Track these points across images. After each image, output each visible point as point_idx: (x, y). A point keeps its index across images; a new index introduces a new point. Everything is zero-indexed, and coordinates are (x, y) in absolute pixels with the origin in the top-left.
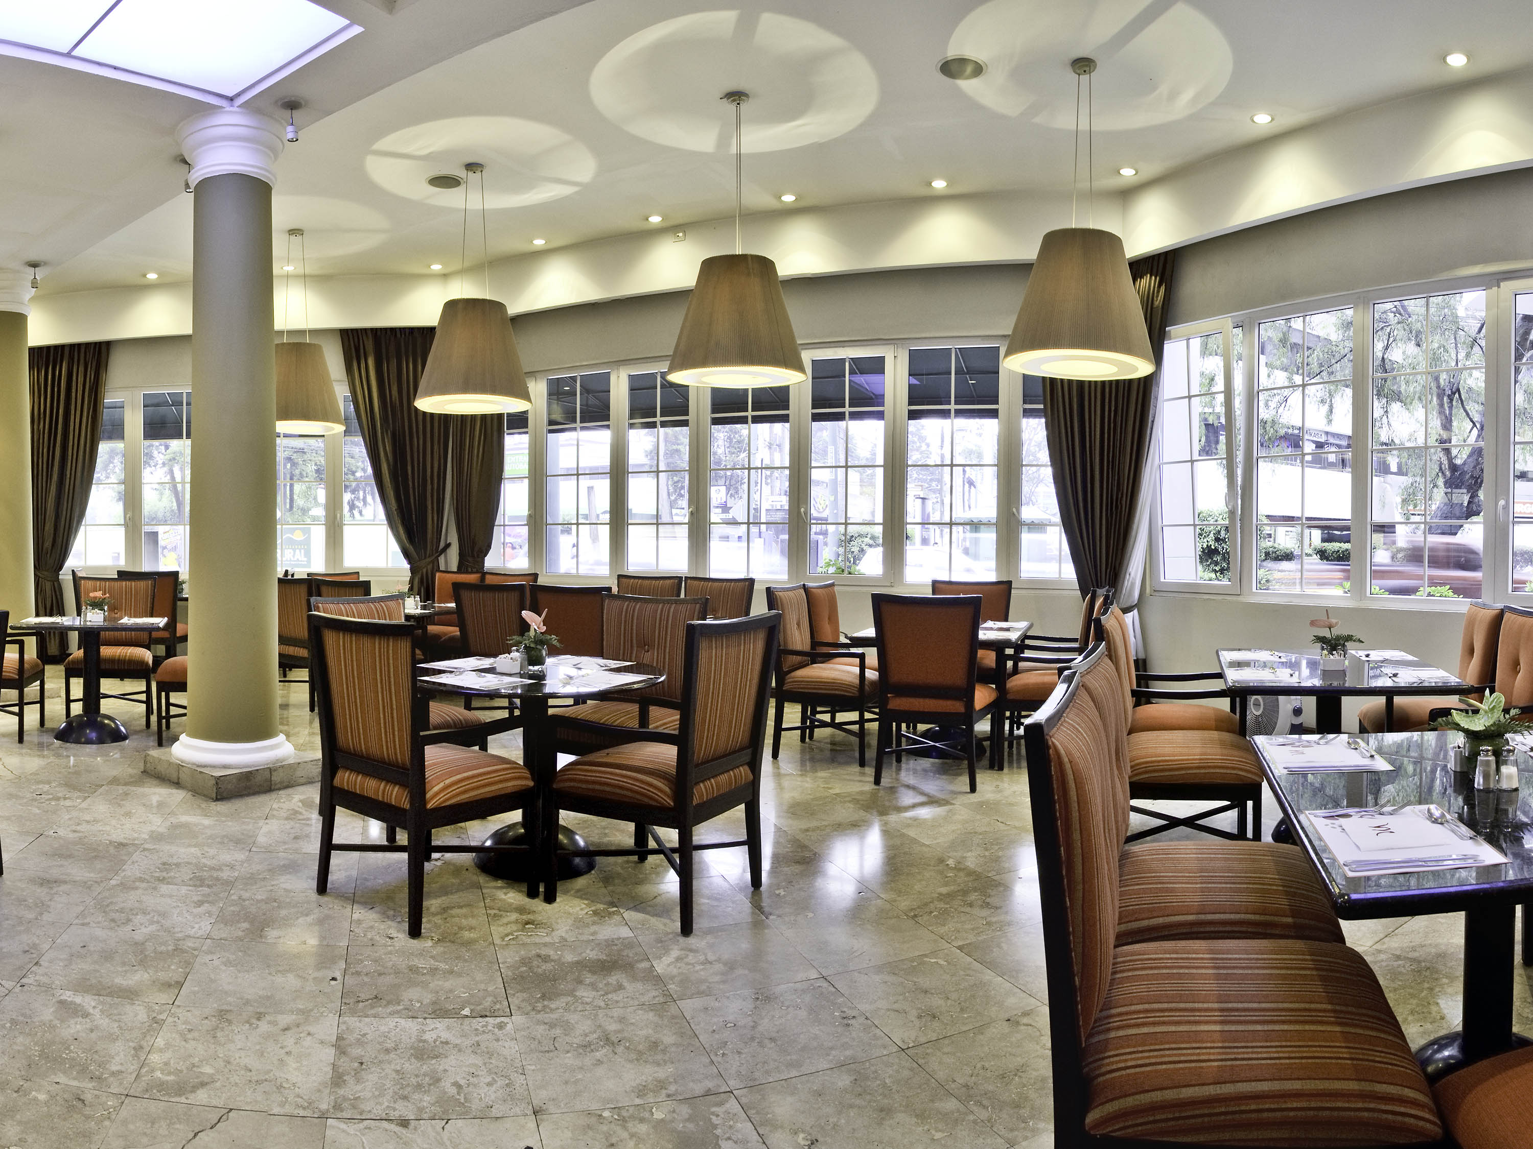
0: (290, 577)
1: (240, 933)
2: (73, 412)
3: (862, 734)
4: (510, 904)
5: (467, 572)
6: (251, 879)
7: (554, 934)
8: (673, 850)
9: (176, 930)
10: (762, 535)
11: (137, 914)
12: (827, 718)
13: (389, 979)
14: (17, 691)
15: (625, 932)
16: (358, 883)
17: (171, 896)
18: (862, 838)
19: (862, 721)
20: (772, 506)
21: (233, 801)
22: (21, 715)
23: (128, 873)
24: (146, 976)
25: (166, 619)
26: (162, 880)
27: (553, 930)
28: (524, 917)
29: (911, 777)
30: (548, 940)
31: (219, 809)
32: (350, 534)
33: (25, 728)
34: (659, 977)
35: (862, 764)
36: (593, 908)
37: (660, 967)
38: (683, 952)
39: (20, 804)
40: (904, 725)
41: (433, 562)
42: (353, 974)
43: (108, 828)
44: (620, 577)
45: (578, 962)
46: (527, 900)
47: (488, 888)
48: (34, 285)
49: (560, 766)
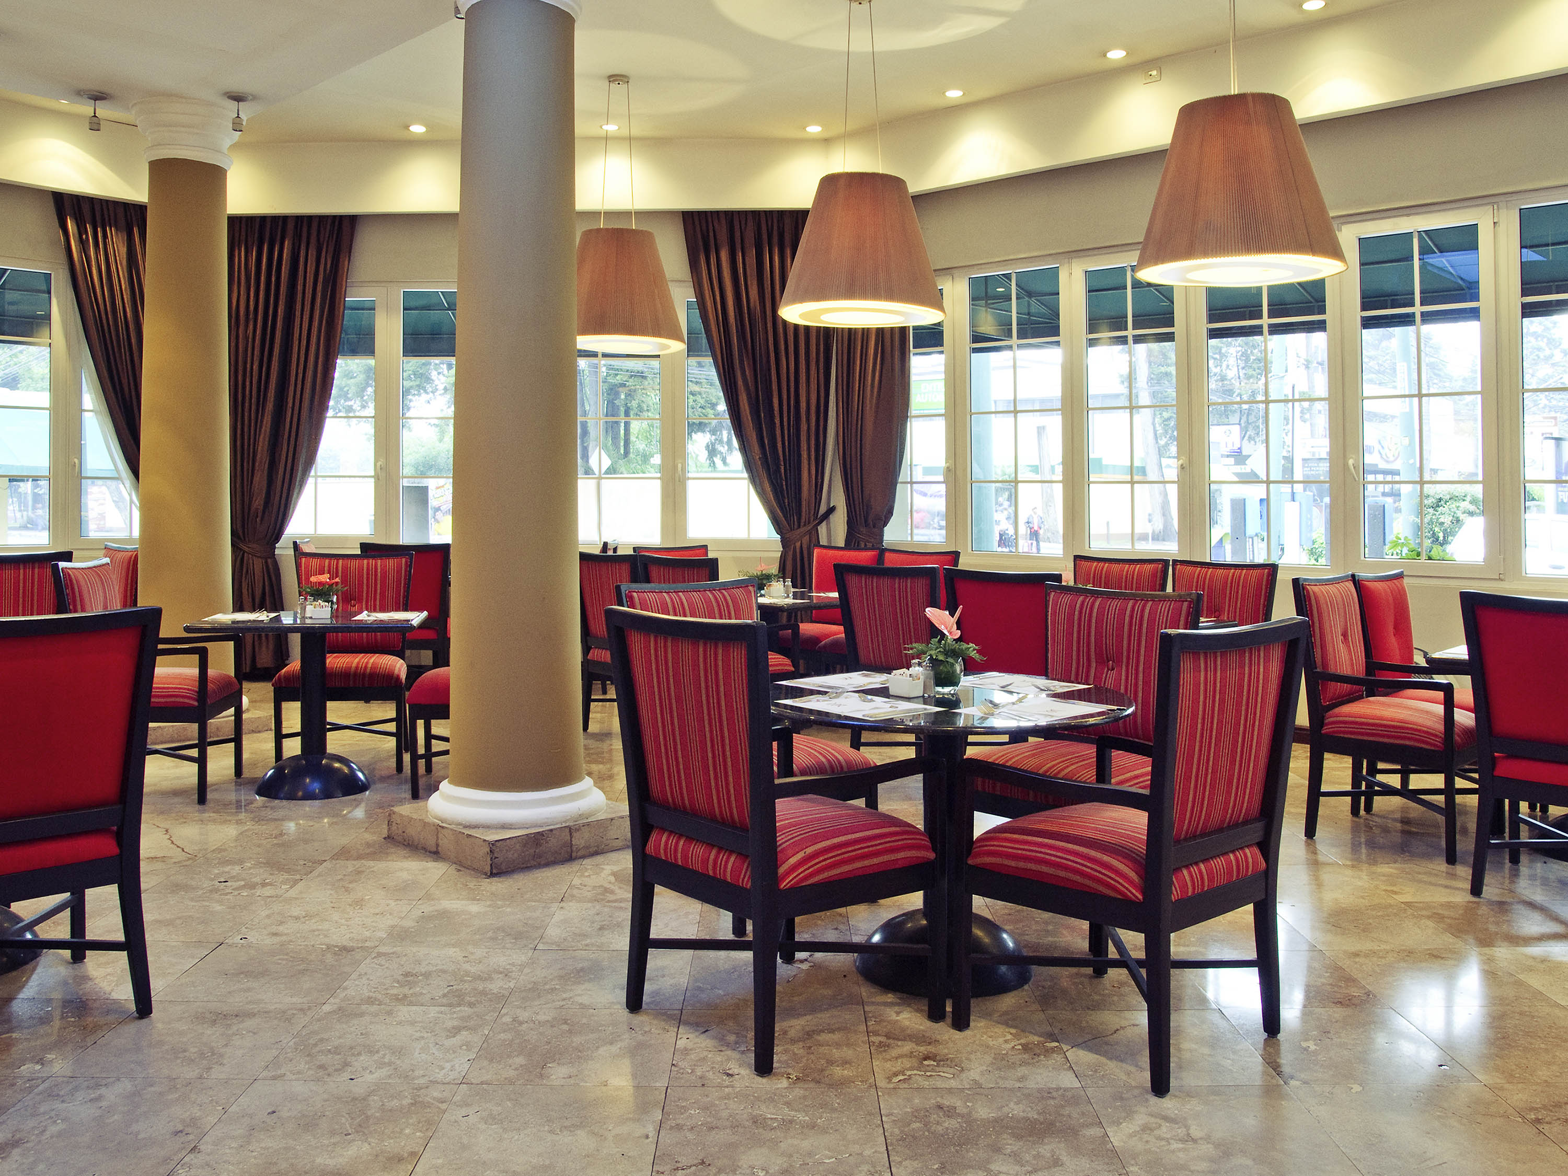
0: (610, 553)
1: (512, 1073)
2: (298, 313)
3: (1450, 810)
4: (903, 1030)
5: (859, 549)
6: (534, 991)
7: (964, 1075)
8: (1140, 963)
9: (417, 1073)
10: (1297, 497)
11: (359, 1054)
12: (1394, 781)
13: (722, 1136)
14: (196, 726)
15: (1068, 1080)
16: (688, 994)
17: (413, 1023)
18: (1450, 980)
19: (1449, 791)
20: (1314, 454)
21: (516, 876)
22: (202, 762)
23: (351, 992)
24: (366, 1148)
25: (425, 614)
26: (402, 1000)
27: (962, 1070)
28: (922, 1049)
29: (1539, 890)
30: (953, 1084)
31: (494, 888)
32: (695, 492)
33: (210, 779)
34: (1114, 1153)
35: (1451, 859)
36: (1023, 1041)
37: (1118, 1137)
38: (1153, 1120)
39: (192, 900)
40: (1524, 806)
41: (810, 532)
42: (671, 1128)
43: (326, 926)
44: (1076, 558)
45: (996, 1121)
46: (929, 1024)
47: (873, 1003)
48: (237, 126)
49: (978, 832)
